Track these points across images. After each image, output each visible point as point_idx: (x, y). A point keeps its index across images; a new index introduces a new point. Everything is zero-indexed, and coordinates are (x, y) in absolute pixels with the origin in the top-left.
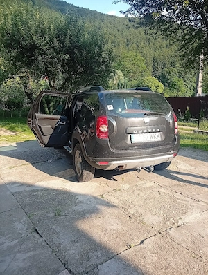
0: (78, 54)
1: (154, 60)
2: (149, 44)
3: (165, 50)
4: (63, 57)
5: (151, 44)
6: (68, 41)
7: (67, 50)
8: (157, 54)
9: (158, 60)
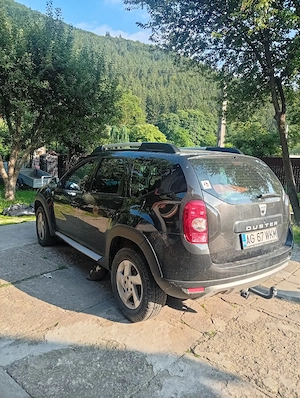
0: (64, 82)
1: (149, 101)
2: (140, 77)
3: (162, 88)
4: (38, 84)
5: (143, 78)
6: (49, 59)
7: (46, 75)
8: (152, 93)
9: (154, 101)
